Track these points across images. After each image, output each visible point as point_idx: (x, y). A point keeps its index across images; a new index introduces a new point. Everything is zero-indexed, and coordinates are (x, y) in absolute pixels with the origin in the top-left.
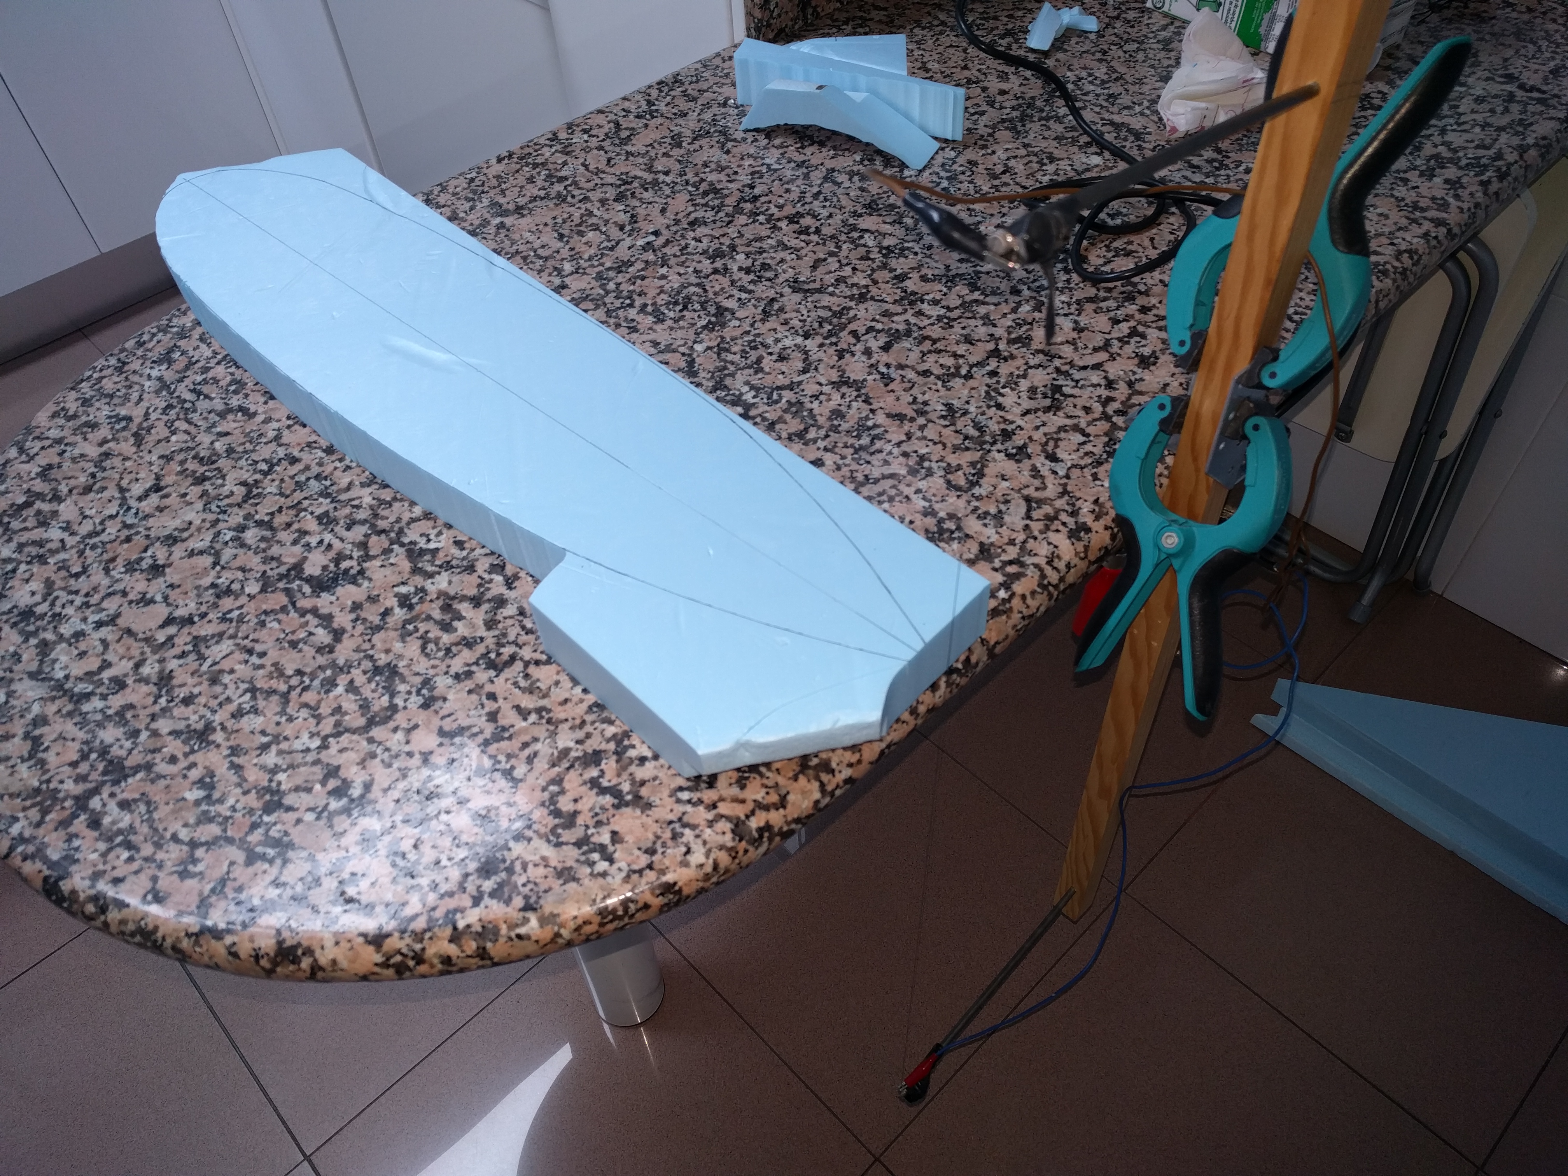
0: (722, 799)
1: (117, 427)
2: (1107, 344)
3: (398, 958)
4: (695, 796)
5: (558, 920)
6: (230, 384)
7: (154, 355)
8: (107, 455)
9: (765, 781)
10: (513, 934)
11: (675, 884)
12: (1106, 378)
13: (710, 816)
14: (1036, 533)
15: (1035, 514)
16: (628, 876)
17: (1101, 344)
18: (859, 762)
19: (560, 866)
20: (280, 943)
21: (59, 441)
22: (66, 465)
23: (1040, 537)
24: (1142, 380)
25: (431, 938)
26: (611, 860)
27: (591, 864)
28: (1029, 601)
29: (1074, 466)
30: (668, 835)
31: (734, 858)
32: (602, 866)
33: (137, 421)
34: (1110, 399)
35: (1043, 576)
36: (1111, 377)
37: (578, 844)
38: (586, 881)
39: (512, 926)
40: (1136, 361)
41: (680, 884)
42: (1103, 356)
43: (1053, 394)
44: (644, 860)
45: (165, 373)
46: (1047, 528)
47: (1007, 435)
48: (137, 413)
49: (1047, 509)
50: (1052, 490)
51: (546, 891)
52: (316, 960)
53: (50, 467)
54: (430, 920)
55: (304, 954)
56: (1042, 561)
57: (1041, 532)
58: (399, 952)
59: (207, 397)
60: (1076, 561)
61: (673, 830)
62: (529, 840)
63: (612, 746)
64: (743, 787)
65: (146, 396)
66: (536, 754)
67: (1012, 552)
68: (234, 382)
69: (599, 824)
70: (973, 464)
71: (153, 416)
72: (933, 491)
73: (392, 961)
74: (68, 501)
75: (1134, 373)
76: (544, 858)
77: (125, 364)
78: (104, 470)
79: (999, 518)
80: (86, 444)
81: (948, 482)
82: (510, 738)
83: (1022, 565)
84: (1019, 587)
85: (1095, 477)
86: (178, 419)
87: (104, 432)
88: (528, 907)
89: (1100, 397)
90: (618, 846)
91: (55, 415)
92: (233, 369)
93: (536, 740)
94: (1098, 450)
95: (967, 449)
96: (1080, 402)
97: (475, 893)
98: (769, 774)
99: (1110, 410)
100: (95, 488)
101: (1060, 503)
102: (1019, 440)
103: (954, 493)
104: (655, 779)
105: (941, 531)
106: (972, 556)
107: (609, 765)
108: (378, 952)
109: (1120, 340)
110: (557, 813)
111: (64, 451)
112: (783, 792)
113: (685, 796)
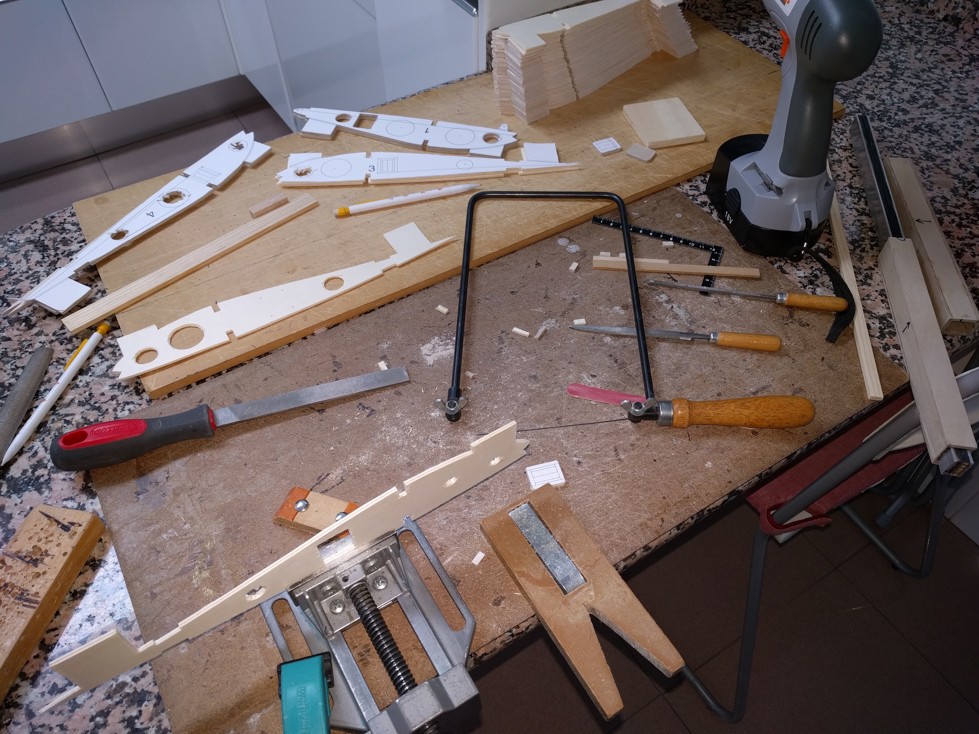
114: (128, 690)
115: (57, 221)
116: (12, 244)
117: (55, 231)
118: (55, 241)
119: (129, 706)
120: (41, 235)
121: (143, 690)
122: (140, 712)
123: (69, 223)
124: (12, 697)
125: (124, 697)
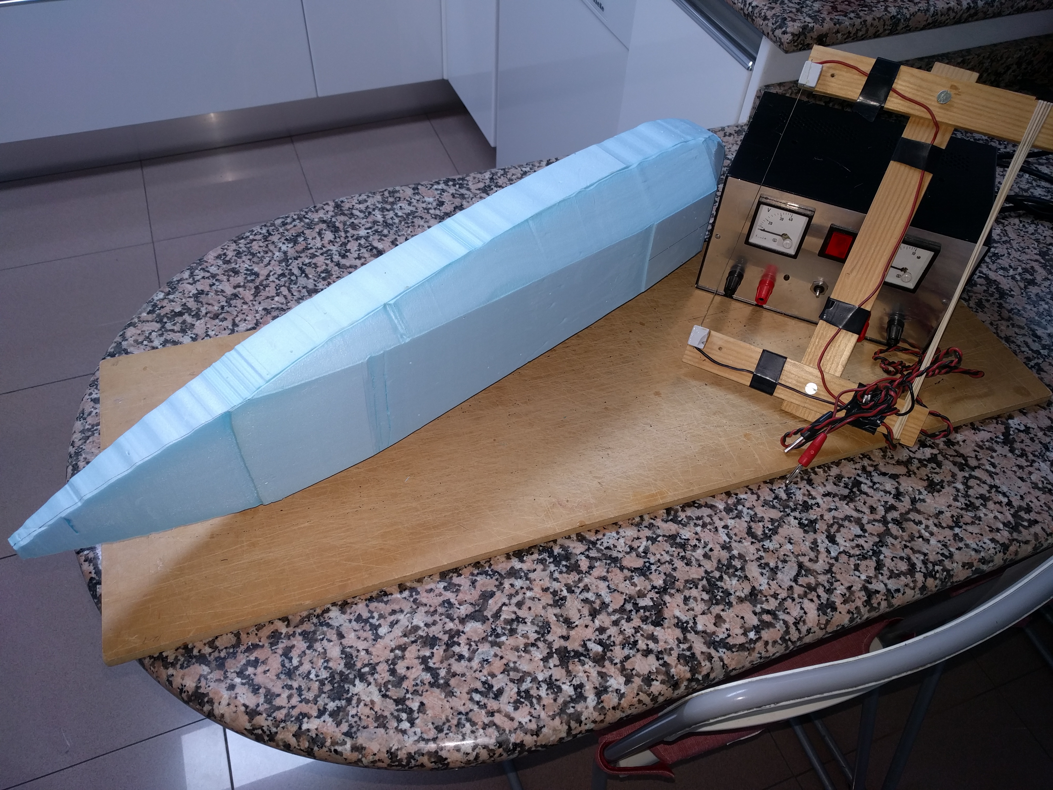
0: (499, 711)
1: (249, 278)
2: (909, 461)
3: (260, 732)
4: (484, 700)
5: (364, 752)
6: (322, 272)
7: (288, 235)
8: (235, 296)
9: (533, 711)
10: (333, 749)
11: (446, 759)
12: (897, 489)
13: (487, 720)
14: (796, 596)
15: (801, 580)
16: (418, 741)
17: (905, 459)
18: (602, 721)
19: (380, 713)
20: (198, 688)
21: (214, 276)
22: (212, 294)
23: (798, 600)
24: (924, 501)
25: (283, 728)
26: (412, 724)
27: (399, 720)
28: (769, 647)
29: (844, 552)
30: (455, 722)
31: (491, 757)
32: (405, 725)
33: (261, 278)
34: (893, 508)
35: (787, 632)
36: (902, 490)
37: (398, 702)
38: (391, 732)
39: (334, 743)
40: (925, 484)
41: (449, 760)
42: (902, 470)
43: (853, 486)
44: (432, 733)
45: (289, 250)
46: (805, 594)
47: (806, 507)
48: (263, 272)
49: (811, 580)
50: (820, 566)
51: (364, 728)
52: (213, 709)
53: (201, 292)
54: (288, 715)
55: (207, 702)
56: (791, 620)
57: (799, 596)
58: (261, 728)
59: (306, 276)
60: (816, 629)
61: (460, 719)
62: (369, 684)
63: (446, 638)
64: (516, 708)
65: (273, 262)
66: (397, 622)
67: (772, 604)
68: (326, 271)
69: (415, 692)
70: (772, 521)
71: (272, 278)
72: (736, 531)
73: (256, 732)
74: (202, 321)
75: (920, 493)
76: (372, 702)
77: (270, 234)
78: (230, 306)
79: (774, 571)
80: (227, 284)
81: (750, 528)
82: (386, 603)
83: (775, 617)
84: (766, 635)
85: (857, 568)
86: (284, 286)
87: (240, 279)
88: (348, 734)
89: (886, 502)
90: (420, 714)
91: (219, 257)
92: (328, 262)
93: (402, 611)
94: (866, 546)
95: (774, 507)
96: (870, 501)
97: (321, 708)
98: (537, 706)
99: (889, 517)
100: (221, 317)
101: (823, 579)
102: (812, 515)
103: (750, 539)
104: (463, 675)
105: (729, 566)
106: (743, 595)
107: (439, 651)
108: (250, 722)
109: (920, 461)
110: (393, 672)
111: (214, 284)
112: (541, 724)
113: (477, 697)
114: (420, 633)
115: (346, 206)
116: (307, 221)
117: (345, 215)
118: (345, 224)
119: (422, 647)
120: (332, 216)
121: (434, 636)
122: (432, 653)
123: (357, 209)
124: (324, 618)
125: (418, 639)
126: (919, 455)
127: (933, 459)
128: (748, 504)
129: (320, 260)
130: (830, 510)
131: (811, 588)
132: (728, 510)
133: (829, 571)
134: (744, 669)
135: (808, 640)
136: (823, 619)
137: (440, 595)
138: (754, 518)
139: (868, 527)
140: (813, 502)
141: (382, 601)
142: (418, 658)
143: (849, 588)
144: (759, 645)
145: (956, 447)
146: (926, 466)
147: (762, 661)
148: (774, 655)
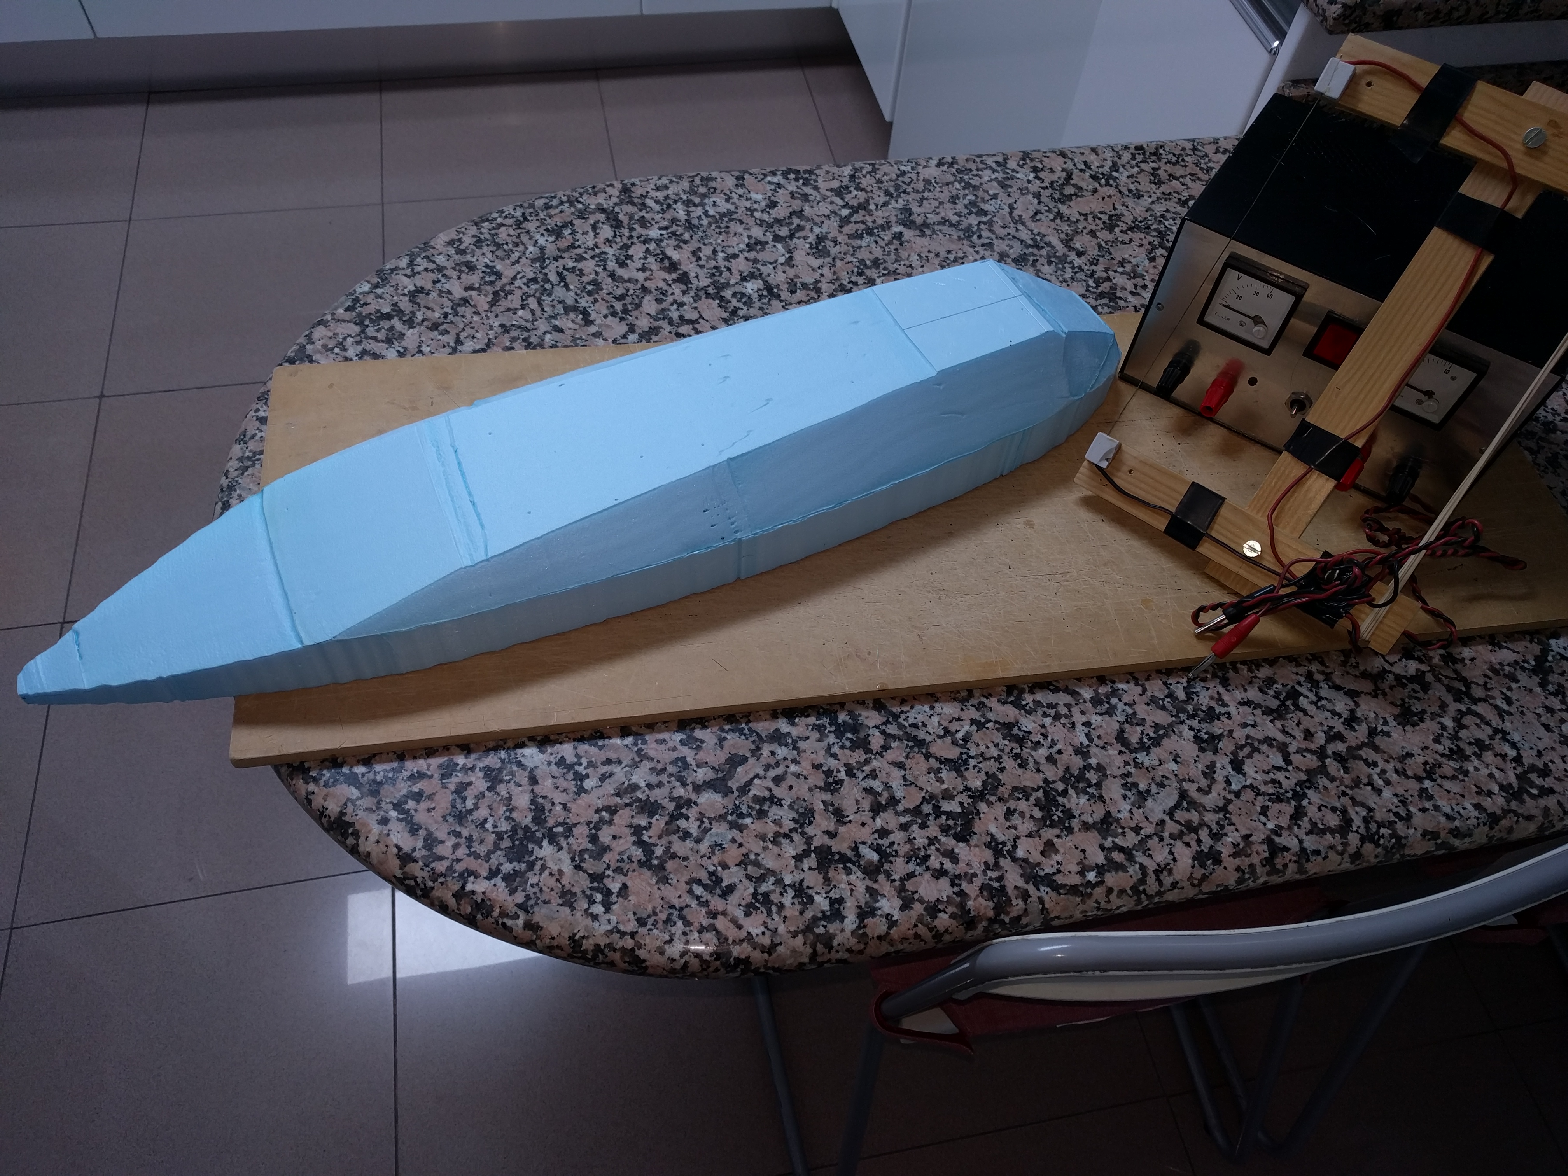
0: (724, 913)
1: (487, 279)
2: (1382, 674)
3: (412, 883)
4: (706, 896)
5: (539, 933)
6: (589, 283)
7: (550, 223)
8: (465, 301)
9: (769, 921)
10: (500, 921)
11: (644, 961)
12: (1352, 711)
13: (705, 922)
14: (1166, 835)
15: (1179, 815)
16: (611, 932)
17: (1375, 671)
18: (861, 952)
19: (567, 887)
20: (342, 814)
21: (440, 269)
22: (434, 294)
23: (1168, 841)
24: (1388, 735)
25: (442, 883)
26: (608, 910)
27: (591, 902)
28: (1113, 897)
29: (1252, 787)
30: (663, 916)
31: (703, 970)
32: (598, 909)
33: (505, 280)
34: (1339, 737)
35: (1143, 881)
36: (1359, 714)
37: (594, 877)
38: (578, 914)
39: (503, 914)
40: (1397, 711)
41: (648, 963)
42: (1366, 686)
43: (1287, 698)
44: (631, 926)
45: (549, 245)
46: (1181, 835)
47: (1211, 715)
48: (508, 273)
49: (1194, 816)
50: (1212, 800)
51: (545, 902)
52: (357, 844)
53: (420, 290)
54: (450, 868)
55: (352, 834)
56: (1151, 866)
57: (1172, 836)
58: (415, 878)
59: (566, 286)
60: (1186, 884)
61: (671, 914)
62: (560, 849)
63: (671, 806)
64: (747, 914)
65: (523, 260)
66: (611, 775)
67: (1130, 840)
68: (595, 283)
69: (618, 870)
70: (1157, 726)
71: (518, 283)
72: (1101, 732)
73: (407, 882)
74: (416, 330)
75: (1386, 723)
76: (560, 872)
77: (526, 219)
78: (456, 314)
79: (1143, 796)
80: (457, 282)
81: (1122, 731)
82: (601, 748)
83: (1130, 858)
84: (1111, 879)
85: (1264, 811)
86: (534, 296)
87: (474, 279)
88: (521, 906)
89: (1331, 728)
90: (620, 899)
91: (450, 243)
92: (599, 270)
93: (619, 762)
94: (1286, 784)
95: (1163, 708)
96: (1307, 723)
97: (494, 868)
98: (775, 916)
99: (1330, 749)
100: (441, 328)
101: (1211, 818)
102: (1217, 728)
103: (1119, 746)
104: (685, 859)
105: (1081, 778)
106: (1091, 821)
107: (659, 822)
108: (401, 868)
109: (1397, 677)
110: (594, 839)
111: (439, 281)
112: (777, 940)
113: (698, 890)
114: (639, 794)
115: (638, 191)
116: (580, 206)
117: (633, 203)
118: (631, 217)
119: (638, 813)
120: (616, 204)
121: (656, 801)
122: (650, 823)
123: (652, 198)
124: (516, 754)
125: (635, 801)
126: (1397, 669)
127: (1418, 678)
128: (1126, 698)
129: (589, 266)
130: (1245, 725)
131: (1190, 828)
132: (1096, 701)
133: (1223, 809)
134: (1071, 921)
135: (1171, 897)
136: (1199, 873)
137: (674, 749)
138: (1131, 719)
139: (1296, 759)
140: (1223, 710)
141: (595, 745)
142: (630, 826)
143: (1246, 837)
144: (1099, 891)
145: (1459, 667)
146: (1404, 686)
147: (1099, 913)
148: (1118, 908)
